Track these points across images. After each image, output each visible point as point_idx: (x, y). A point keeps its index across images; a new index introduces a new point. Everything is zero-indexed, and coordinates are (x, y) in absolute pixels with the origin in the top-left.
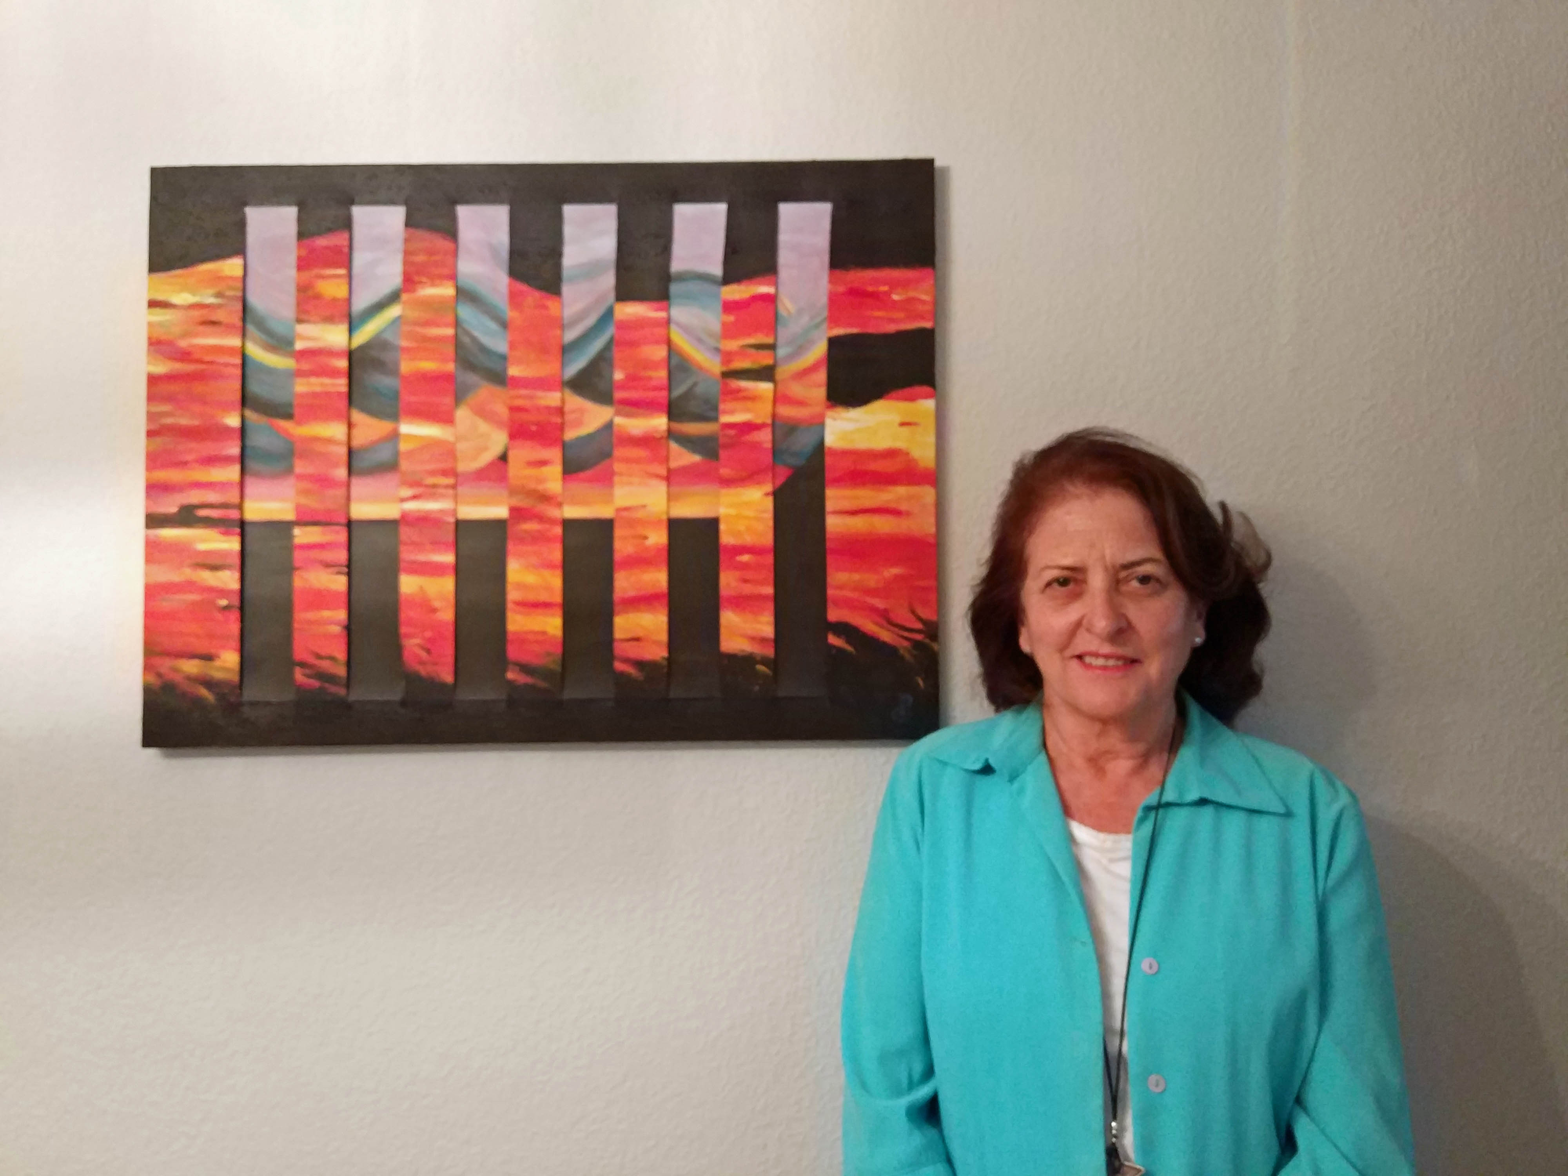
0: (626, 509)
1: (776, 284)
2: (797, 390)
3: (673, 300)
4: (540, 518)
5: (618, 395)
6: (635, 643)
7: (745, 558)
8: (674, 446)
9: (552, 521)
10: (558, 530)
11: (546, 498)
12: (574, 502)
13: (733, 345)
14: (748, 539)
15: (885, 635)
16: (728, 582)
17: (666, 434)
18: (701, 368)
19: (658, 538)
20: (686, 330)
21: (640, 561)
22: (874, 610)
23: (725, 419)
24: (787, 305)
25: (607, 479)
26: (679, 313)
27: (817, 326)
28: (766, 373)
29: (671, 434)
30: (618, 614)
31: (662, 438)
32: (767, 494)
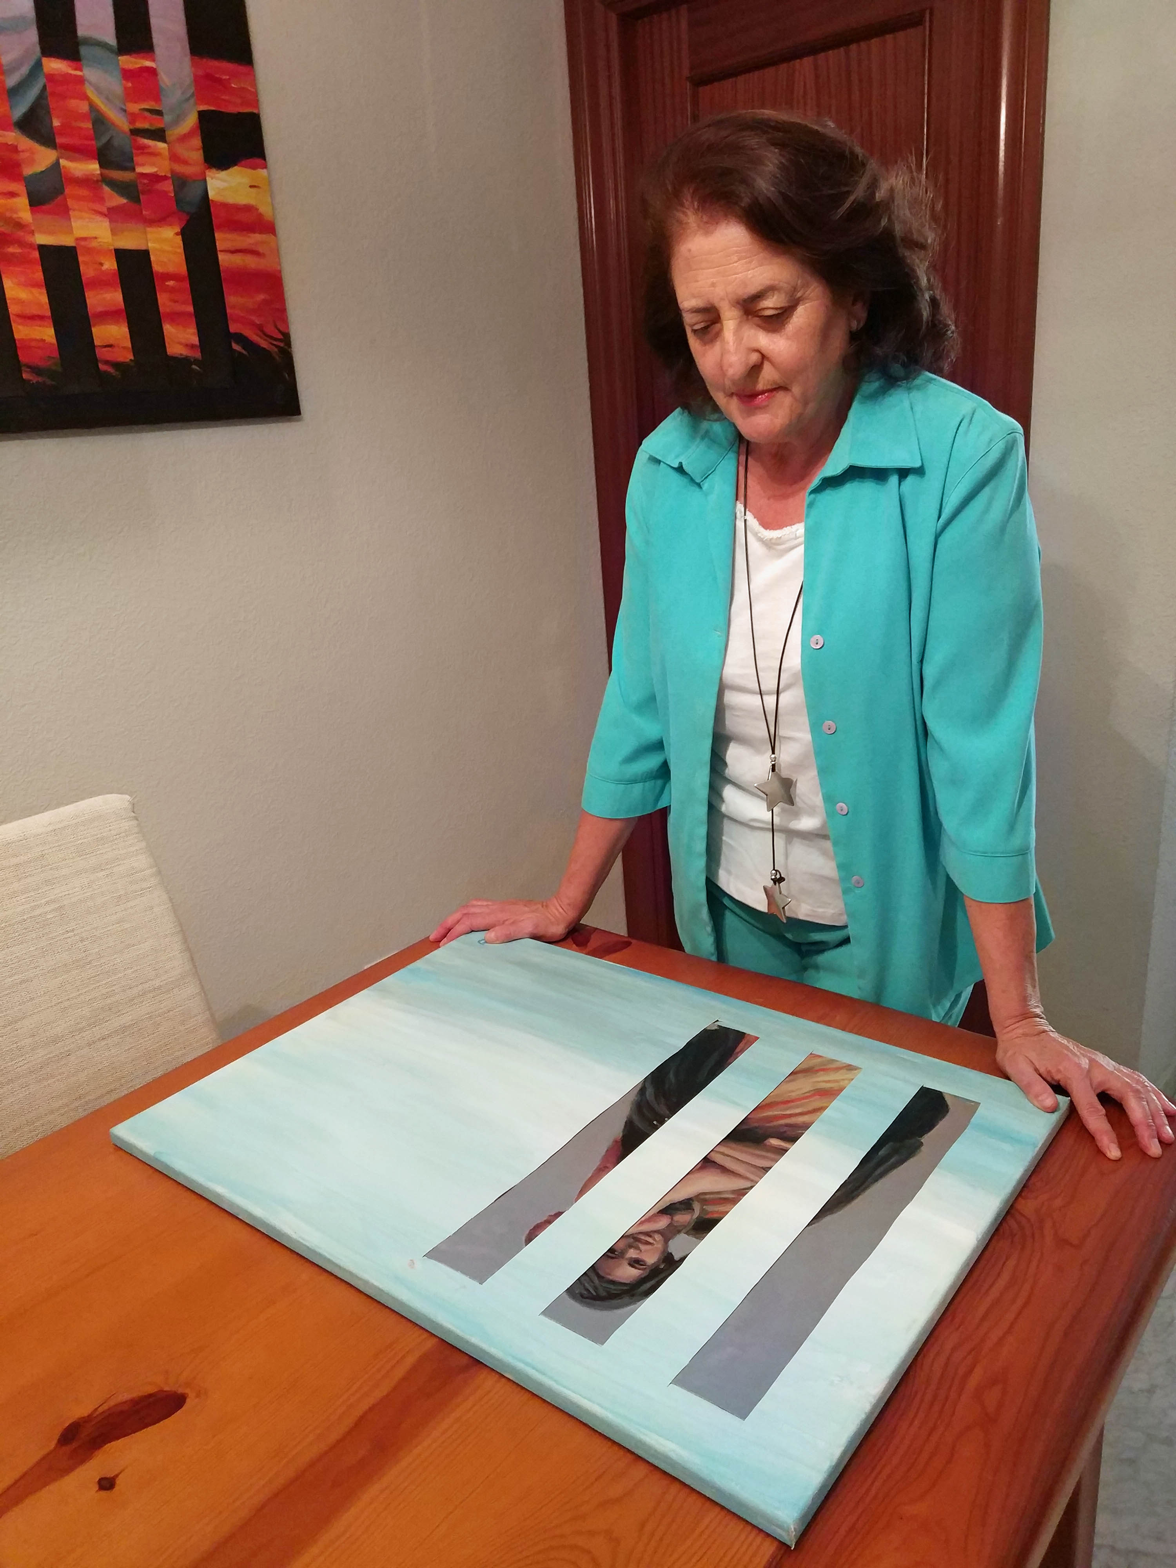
0: (84, 239)
1: (154, 60)
2: (182, 151)
3: (84, 62)
4: (20, 243)
5: (59, 140)
6: (109, 349)
7: (171, 283)
8: (106, 189)
9: (31, 246)
10: (36, 254)
11: (20, 225)
12: (43, 232)
13: (134, 108)
14: (171, 269)
15: (264, 344)
16: (164, 300)
17: (100, 178)
18: (113, 124)
19: (110, 265)
20: (98, 89)
21: (101, 283)
22: (253, 324)
23: (139, 170)
24: (165, 79)
25: (64, 212)
26: (90, 73)
27: (187, 100)
28: (159, 135)
29: (104, 179)
30: (94, 326)
31: (98, 181)
32: (177, 234)
